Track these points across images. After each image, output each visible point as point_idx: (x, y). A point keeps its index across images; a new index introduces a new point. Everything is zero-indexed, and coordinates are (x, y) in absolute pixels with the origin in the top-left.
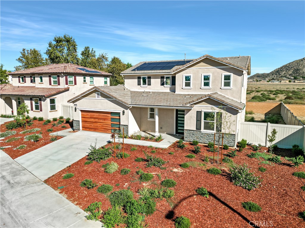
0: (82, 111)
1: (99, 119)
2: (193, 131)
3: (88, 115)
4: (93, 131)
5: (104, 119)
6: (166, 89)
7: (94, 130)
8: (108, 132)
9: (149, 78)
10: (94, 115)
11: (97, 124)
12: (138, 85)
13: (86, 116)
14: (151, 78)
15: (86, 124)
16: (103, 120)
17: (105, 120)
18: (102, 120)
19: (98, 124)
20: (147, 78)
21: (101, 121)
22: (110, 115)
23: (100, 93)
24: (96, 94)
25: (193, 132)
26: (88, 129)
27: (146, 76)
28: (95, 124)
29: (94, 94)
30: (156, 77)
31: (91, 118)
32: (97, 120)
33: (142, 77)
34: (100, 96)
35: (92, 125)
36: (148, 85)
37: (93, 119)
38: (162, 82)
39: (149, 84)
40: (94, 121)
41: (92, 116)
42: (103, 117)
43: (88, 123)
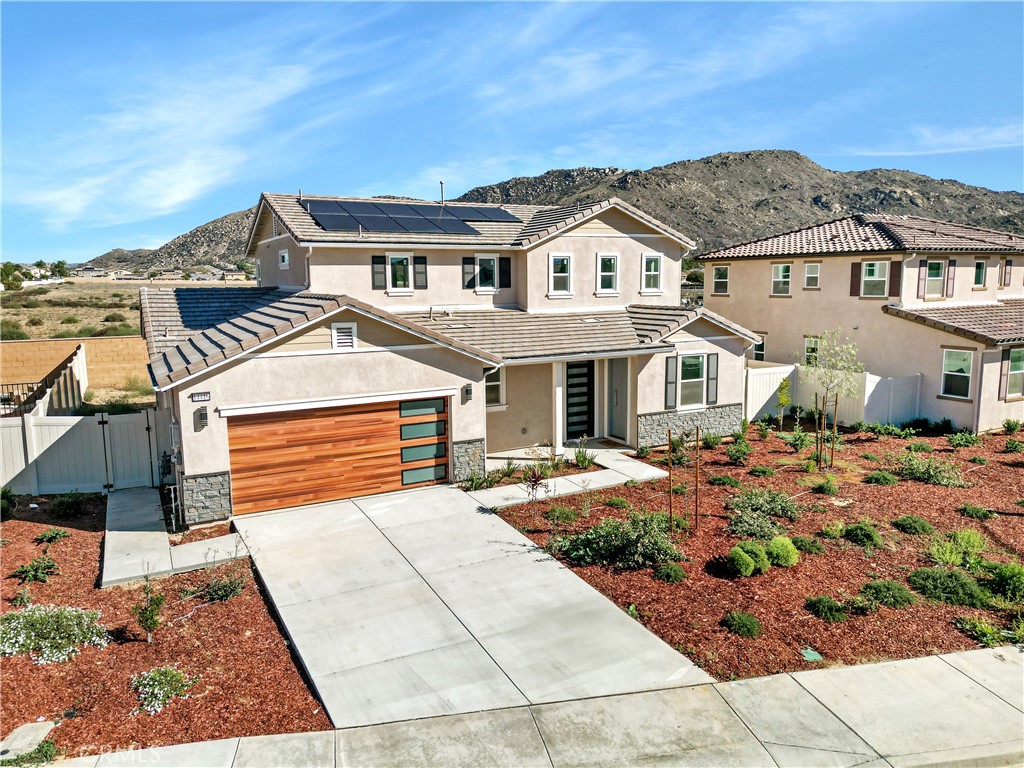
0: (233, 421)
1: (335, 440)
2: (659, 414)
3: (275, 434)
4: (307, 502)
5: (368, 437)
7: (311, 496)
8: (384, 487)
9: (420, 260)
10: (311, 430)
11: (330, 465)
12: (375, 287)
13: (264, 440)
14: (425, 263)
15: (261, 480)
16: (363, 441)
17: (372, 440)
18: (354, 443)
19: (333, 467)
20: (410, 261)
21: (352, 447)
22: (394, 415)
23: (354, 326)
24: (334, 332)
25: (658, 417)
26: (275, 501)
27: (409, 256)
28: (318, 470)
29: (323, 330)
30: (444, 258)
31: (291, 445)
32: (329, 446)
33: (390, 256)
34: (355, 339)
35: (301, 476)
36: (416, 287)
37: (305, 449)
38: (468, 278)
39: (421, 285)
40: (308, 456)
41: (300, 436)
42: (360, 429)
43: (271, 471)
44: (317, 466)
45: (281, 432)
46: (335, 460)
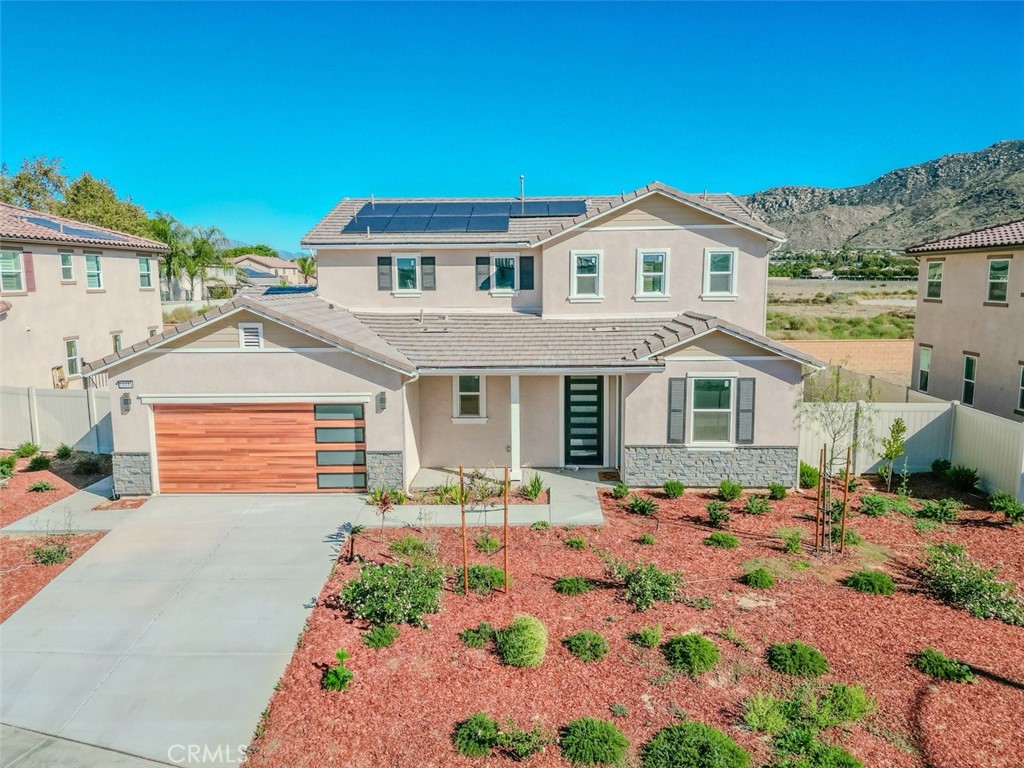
0: (159, 409)
1: (251, 436)
2: (658, 448)
3: (195, 424)
4: (224, 491)
5: (282, 436)
6: (501, 302)
7: (228, 486)
8: (299, 488)
9: (428, 261)
10: (227, 423)
11: (245, 458)
12: (381, 288)
13: (185, 428)
14: (434, 264)
15: (183, 465)
16: (277, 440)
17: (287, 440)
18: (268, 440)
19: (248, 462)
20: (418, 261)
21: (266, 444)
22: (309, 417)
23: (260, 326)
24: (242, 333)
25: (656, 451)
26: (196, 486)
27: (417, 256)
28: (234, 463)
29: (230, 330)
30: (455, 258)
31: (209, 435)
32: (245, 440)
33: (396, 257)
34: (262, 340)
35: (219, 466)
36: (424, 288)
37: (222, 440)
38: (483, 279)
39: (430, 286)
40: (225, 448)
41: (217, 428)
42: (273, 427)
43: (192, 457)
44: (233, 458)
45: (200, 423)
46: (251, 455)
